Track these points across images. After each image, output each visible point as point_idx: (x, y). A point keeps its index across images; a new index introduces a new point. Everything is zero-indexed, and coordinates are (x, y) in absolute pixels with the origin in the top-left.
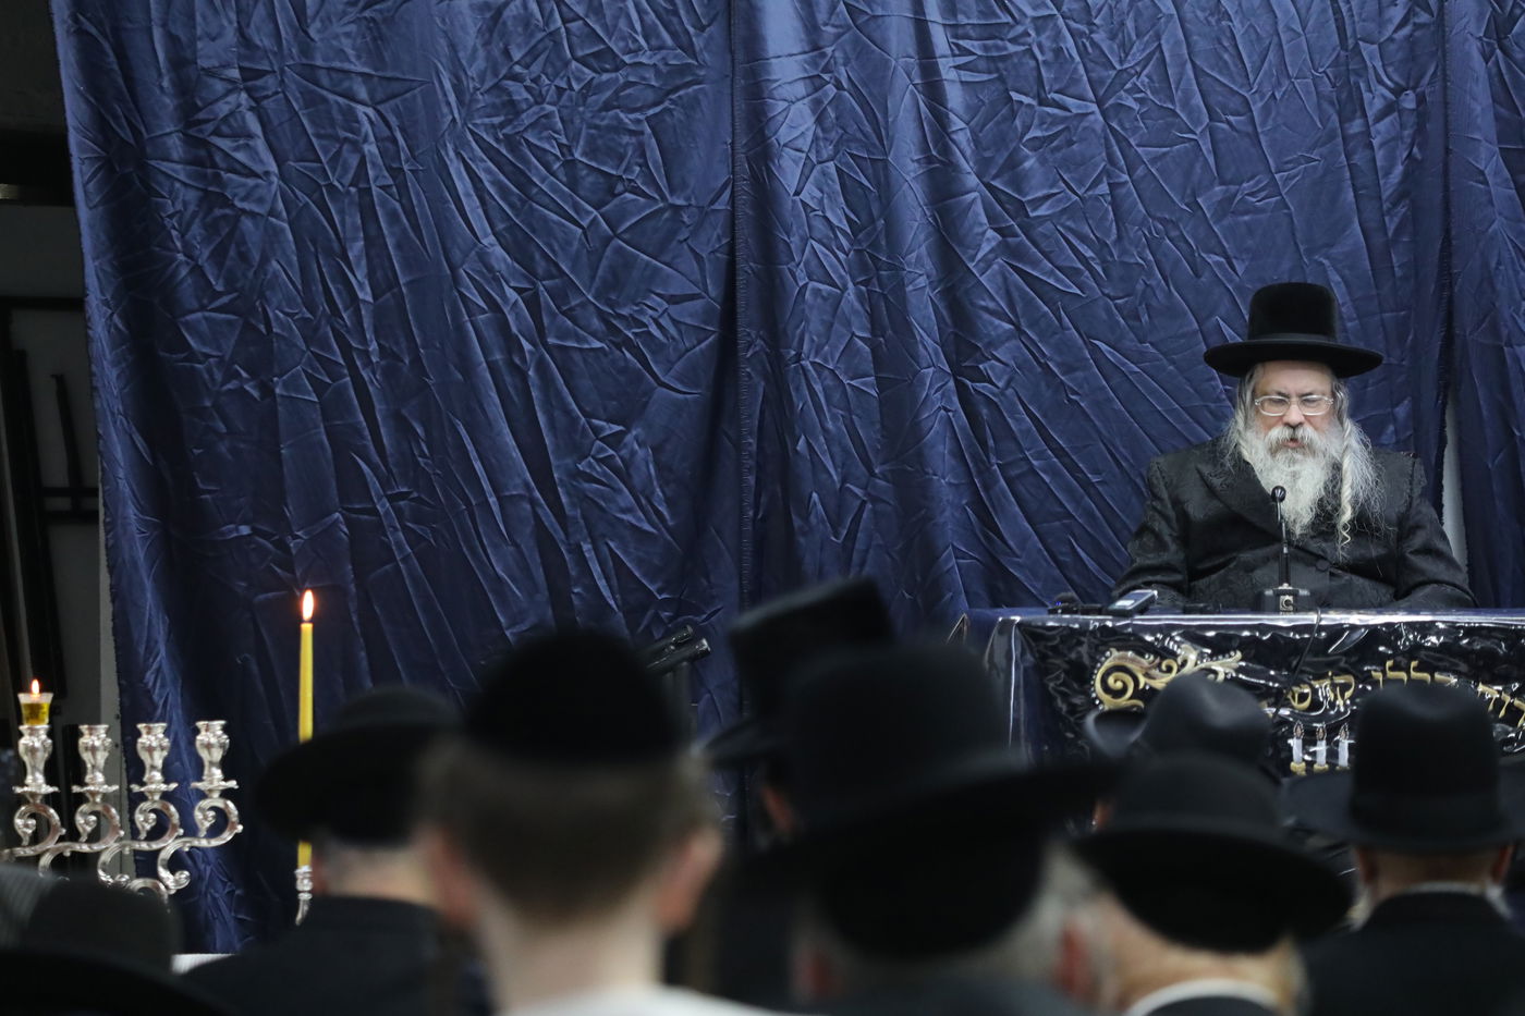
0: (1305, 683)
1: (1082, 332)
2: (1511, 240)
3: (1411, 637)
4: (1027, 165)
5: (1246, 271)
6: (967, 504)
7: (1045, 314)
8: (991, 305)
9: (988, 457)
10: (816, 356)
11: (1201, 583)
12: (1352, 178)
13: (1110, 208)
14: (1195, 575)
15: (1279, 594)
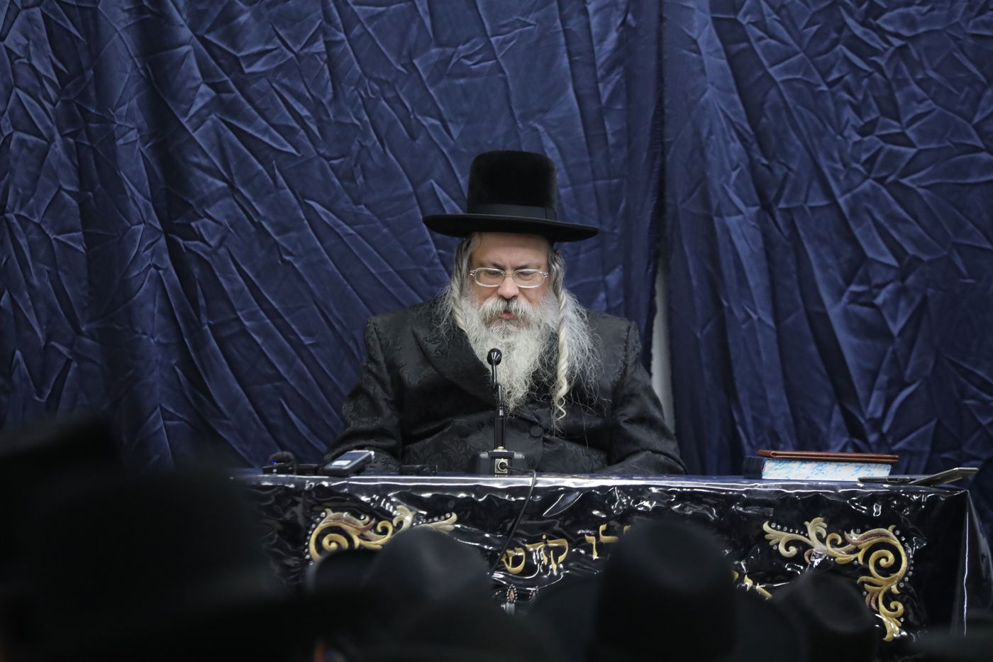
0: (519, 546)
1: (297, 193)
2: (723, 111)
3: (624, 500)
4: (243, 19)
5: (462, 134)
6: (176, 364)
7: (259, 173)
8: (204, 162)
9: (198, 316)
10: (21, 209)
11: (416, 447)
12: (567, 44)
13: (326, 67)
14: (408, 439)
15: (494, 457)
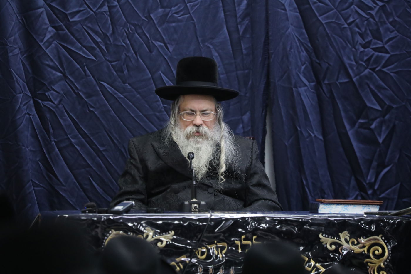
0: (204, 246)
1: (96, 78)
2: (297, 37)
3: (253, 224)
5: (174, 50)
6: (39, 160)
7: (78, 69)
8: (51, 64)
9: (50, 138)
11: (153, 199)
12: (223, 6)
13: (109, 18)
14: (150, 195)
15: (191, 204)
